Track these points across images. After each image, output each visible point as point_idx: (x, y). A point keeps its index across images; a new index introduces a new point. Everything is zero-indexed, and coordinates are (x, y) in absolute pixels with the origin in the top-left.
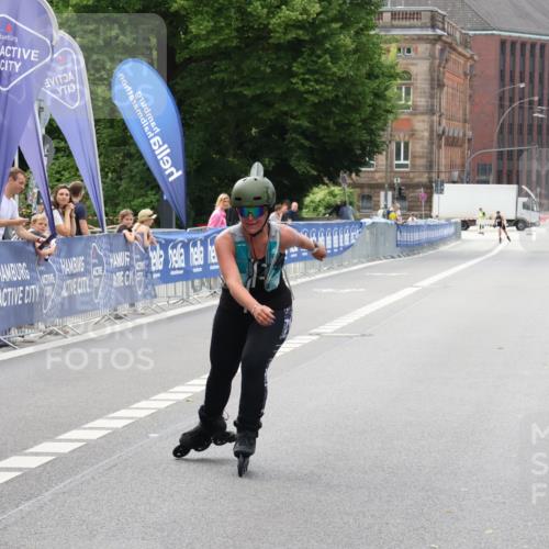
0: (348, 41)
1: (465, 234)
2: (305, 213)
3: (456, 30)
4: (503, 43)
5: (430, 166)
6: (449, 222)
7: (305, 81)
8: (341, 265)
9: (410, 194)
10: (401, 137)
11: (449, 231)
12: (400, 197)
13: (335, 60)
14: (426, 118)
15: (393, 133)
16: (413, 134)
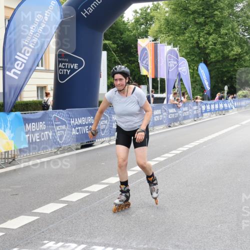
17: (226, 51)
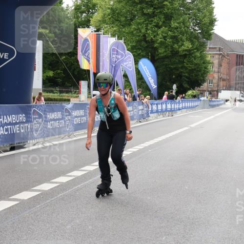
0: (198, 54)
1: (226, 103)
2: (186, 97)
3: (225, 52)
4: (237, 55)
5: (218, 86)
6: (222, 100)
7: (187, 64)
8: (195, 110)
9: (213, 93)
10: (211, 78)
11: (223, 102)
12: (210, 93)
13: (195, 59)
14: (217, 74)
15: (209, 77)
16: (214, 78)
17: (176, 45)
